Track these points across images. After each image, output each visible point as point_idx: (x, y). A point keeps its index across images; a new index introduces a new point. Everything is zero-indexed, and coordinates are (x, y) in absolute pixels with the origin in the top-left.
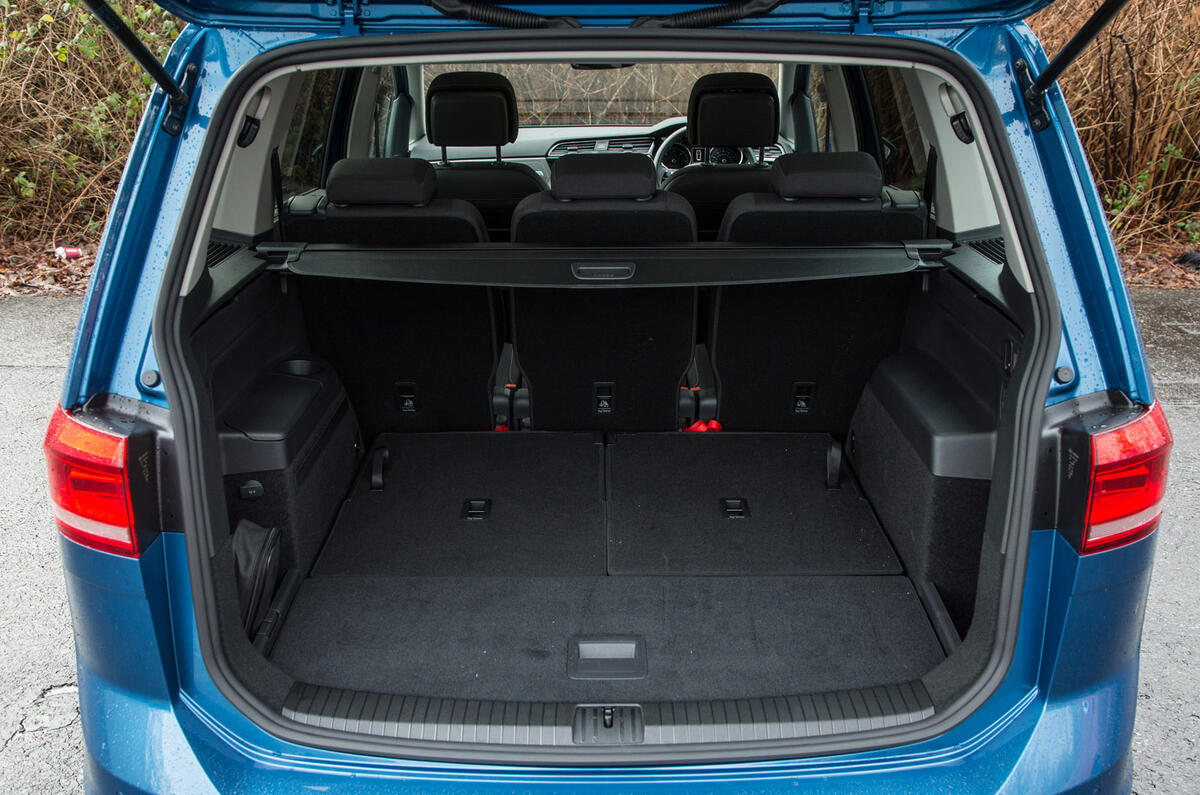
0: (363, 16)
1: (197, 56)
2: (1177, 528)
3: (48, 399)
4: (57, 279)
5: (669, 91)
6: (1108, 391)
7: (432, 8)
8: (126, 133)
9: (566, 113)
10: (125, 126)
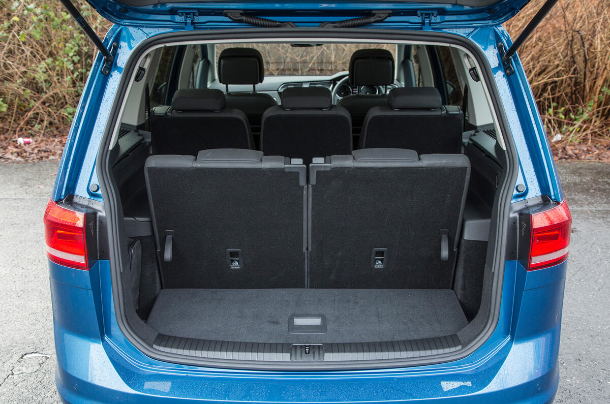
0: (195, 21)
1: (117, 39)
2: (600, 281)
3: (17, 215)
4: (19, 154)
5: (342, 58)
6: (542, 196)
7: (227, 18)
8: (55, 79)
9: (288, 69)
10: (55, 75)
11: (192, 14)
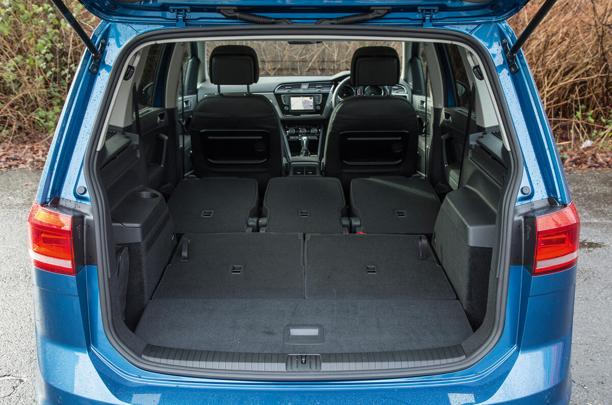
0: (187, 18)
1: (106, 36)
6: (548, 199)
7: (220, 14)
8: (25, 78)
9: (285, 69)
10: (25, 74)
11: (184, 10)
